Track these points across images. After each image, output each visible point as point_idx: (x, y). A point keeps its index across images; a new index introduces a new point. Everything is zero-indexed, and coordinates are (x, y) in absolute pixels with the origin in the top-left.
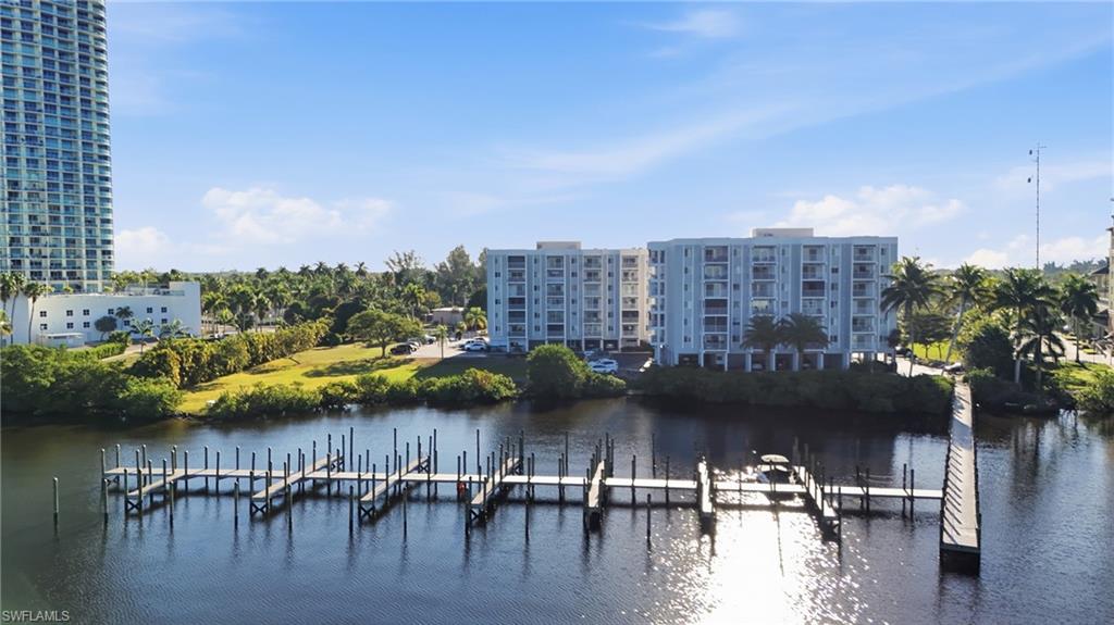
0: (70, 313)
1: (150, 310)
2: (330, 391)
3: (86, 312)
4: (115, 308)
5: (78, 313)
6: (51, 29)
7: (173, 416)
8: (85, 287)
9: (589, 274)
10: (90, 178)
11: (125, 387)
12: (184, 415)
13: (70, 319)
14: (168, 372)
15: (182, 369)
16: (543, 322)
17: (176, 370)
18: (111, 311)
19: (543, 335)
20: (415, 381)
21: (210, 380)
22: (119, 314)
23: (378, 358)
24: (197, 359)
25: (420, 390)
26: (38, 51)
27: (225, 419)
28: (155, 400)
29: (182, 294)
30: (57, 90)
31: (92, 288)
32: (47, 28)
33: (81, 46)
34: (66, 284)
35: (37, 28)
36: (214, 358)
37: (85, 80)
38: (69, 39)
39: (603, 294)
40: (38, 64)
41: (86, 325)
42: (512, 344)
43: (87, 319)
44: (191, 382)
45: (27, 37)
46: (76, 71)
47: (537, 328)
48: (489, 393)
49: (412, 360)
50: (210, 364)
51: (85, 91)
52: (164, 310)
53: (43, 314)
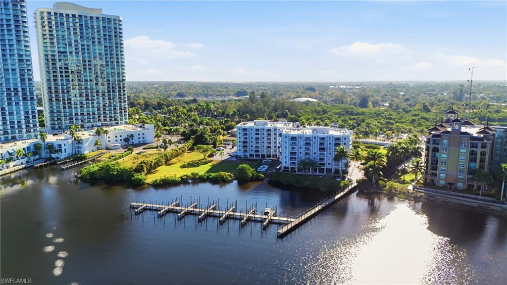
0: (116, 137)
1: (139, 135)
2: (183, 177)
3: (121, 136)
4: (129, 134)
5: (118, 136)
6: (106, 39)
7: (145, 184)
8: (119, 123)
9: (268, 134)
10: (120, 87)
11: (133, 176)
12: (147, 184)
13: (116, 139)
14: (143, 171)
15: (147, 168)
16: (254, 149)
17: (145, 169)
18: (128, 136)
19: (253, 153)
20: (206, 174)
21: (155, 169)
22: (130, 137)
23: (203, 159)
24: (151, 165)
25: (207, 177)
26: (103, 47)
27: (157, 185)
28: (140, 180)
29: (148, 129)
30: (109, 59)
31: (122, 124)
32: (105, 39)
33: (116, 43)
34: (114, 122)
35: (102, 39)
36: (155, 163)
37: (117, 55)
38: (112, 41)
39: (272, 141)
40: (103, 51)
41: (121, 140)
42: (244, 155)
43: (121, 138)
44: (149, 172)
45: (100, 43)
46: (114, 52)
47: (252, 150)
48: (225, 179)
49: (212, 161)
50: (154, 165)
51: (117, 59)
52: (143, 134)
53: (109, 137)
